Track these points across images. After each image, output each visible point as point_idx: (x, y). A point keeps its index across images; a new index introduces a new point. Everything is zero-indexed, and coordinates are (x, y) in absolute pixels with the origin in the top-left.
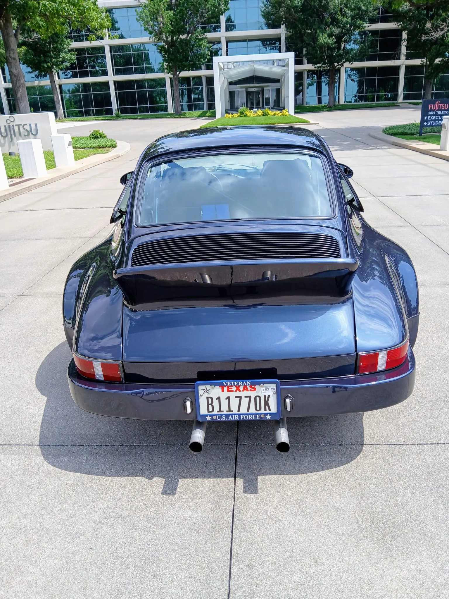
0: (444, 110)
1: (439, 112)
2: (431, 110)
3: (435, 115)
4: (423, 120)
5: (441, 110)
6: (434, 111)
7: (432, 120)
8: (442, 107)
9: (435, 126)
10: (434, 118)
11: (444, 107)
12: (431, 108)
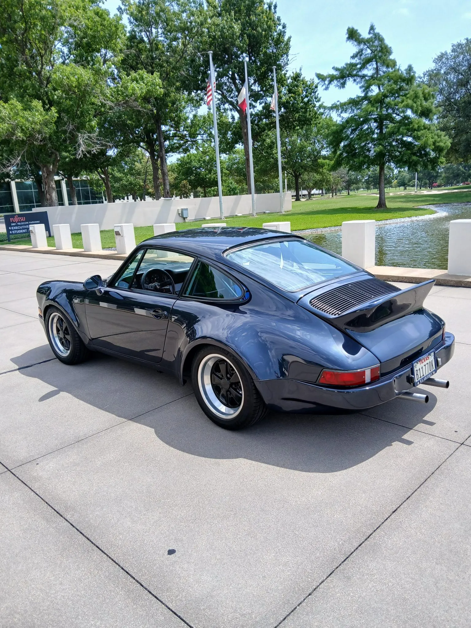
0: (23, 222)
1: (19, 224)
2: (13, 222)
3: (17, 225)
4: (8, 230)
5: (21, 222)
6: (15, 222)
7: (15, 230)
8: (20, 220)
9: (19, 233)
10: (16, 228)
11: (22, 220)
12: (12, 221)
